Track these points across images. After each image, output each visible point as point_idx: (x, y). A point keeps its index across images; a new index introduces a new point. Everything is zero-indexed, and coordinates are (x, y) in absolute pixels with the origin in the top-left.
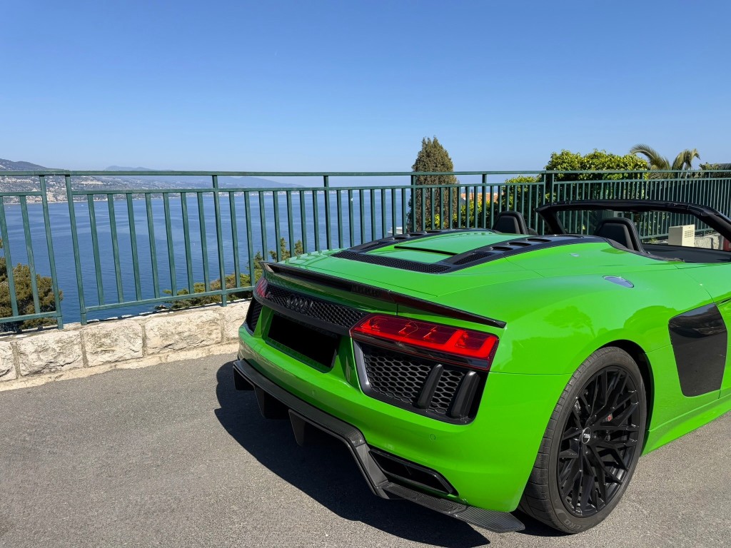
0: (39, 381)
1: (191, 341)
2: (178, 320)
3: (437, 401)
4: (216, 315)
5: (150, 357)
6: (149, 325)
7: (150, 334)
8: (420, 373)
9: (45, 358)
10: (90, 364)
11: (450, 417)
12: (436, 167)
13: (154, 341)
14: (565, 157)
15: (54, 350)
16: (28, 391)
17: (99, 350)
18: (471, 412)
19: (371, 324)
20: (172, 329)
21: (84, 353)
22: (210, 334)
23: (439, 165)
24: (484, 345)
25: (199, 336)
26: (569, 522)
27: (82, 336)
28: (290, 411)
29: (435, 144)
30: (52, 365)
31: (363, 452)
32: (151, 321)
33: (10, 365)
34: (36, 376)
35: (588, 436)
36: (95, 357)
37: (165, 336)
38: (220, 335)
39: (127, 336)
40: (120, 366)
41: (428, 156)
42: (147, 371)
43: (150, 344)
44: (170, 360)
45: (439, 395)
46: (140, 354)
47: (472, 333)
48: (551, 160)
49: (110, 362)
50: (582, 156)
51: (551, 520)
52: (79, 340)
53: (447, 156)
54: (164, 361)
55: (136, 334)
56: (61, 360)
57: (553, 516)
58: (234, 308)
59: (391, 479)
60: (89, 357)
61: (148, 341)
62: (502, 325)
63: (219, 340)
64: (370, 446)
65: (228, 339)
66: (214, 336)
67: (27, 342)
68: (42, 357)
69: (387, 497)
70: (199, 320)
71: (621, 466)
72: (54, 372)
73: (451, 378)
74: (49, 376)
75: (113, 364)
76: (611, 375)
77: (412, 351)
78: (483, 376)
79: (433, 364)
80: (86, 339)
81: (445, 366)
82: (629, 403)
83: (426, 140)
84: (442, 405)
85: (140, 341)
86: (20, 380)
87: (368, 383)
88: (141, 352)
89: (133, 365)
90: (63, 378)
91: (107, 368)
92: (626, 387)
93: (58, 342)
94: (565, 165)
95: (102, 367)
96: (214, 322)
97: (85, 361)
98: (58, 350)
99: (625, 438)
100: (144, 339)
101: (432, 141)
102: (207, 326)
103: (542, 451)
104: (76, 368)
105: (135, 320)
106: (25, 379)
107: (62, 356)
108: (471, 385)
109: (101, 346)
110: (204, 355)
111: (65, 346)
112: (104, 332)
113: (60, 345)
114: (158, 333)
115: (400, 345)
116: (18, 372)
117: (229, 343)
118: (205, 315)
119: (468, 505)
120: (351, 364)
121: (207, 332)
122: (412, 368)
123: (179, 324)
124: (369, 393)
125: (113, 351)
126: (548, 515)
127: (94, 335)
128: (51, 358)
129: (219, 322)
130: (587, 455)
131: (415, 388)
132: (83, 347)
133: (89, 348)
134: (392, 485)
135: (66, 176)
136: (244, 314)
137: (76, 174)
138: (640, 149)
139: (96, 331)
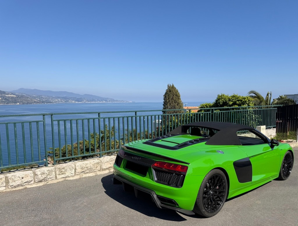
0: (41, 184)
1: (91, 170)
2: (86, 163)
3: (174, 183)
4: (99, 161)
5: (77, 176)
6: (77, 165)
7: (77, 168)
8: (170, 176)
9: (44, 176)
10: (58, 178)
11: (177, 186)
12: (173, 96)
13: (79, 170)
14: (223, 96)
15: (46, 173)
16: (39, 188)
17: (61, 173)
18: (182, 185)
19: (157, 164)
20: (84, 166)
21: (56, 174)
22: (97, 168)
23: (175, 96)
24: (185, 169)
25: (93, 168)
26: (206, 214)
27: (55, 169)
28: (135, 188)
29: (173, 87)
30: (45, 179)
31: (155, 196)
32: (77, 163)
33: (32, 179)
34: (40, 183)
35: (212, 192)
36: (59, 176)
37: (82, 168)
38: (100, 168)
39: (70, 169)
40: (67, 179)
41: (170, 91)
42: (76, 180)
43: (77, 171)
44: (83, 177)
45: (174, 181)
46: (73, 175)
47: (182, 166)
48: (217, 97)
49: (64, 177)
50: (229, 96)
51: (201, 213)
52: (54, 170)
53: (178, 92)
54: (81, 177)
55: (73, 168)
56: (49, 177)
57: (202, 212)
58: (105, 158)
59: (162, 203)
60: (57, 176)
61: (76, 170)
62: (189, 164)
63: (100, 169)
64: (157, 195)
65: (103, 169)
66: (98, 168)
67: (38, 171)
69: (161, 208)
70: (94, 163)
71: (221, 201)
72: (46, 181)
73: (177, 177)
74: (44, 182)
75: (65, 178)
76: (217, 176)
77: (167, 170)
78: (184, 176)
79: (173, 174)
80: (57, 170)
81: (176, 174)
82: (222, 183)
83: (169, 85)
84: (175, 184)
85: (74, 170)
86: (35, 184)
87: (156, 179)
88: (74, 174)
89: (71, 178)
90: (48, 183)
91: (63, 179)
92: (221, 179)
93: (48, 171)
94: (223, 100)
95: (61, 179)
96: (98, 163)
97: (56, 177)
98: (48, 173)
99: (222, 193)
100: (75, 169)
101: (172, 85)
102: (96, 165)
103: (198, 195)
104: (53, 180)
105: (72, 163)
106: (37, 184)
107: (49, 175)
108: (182, 178)
109: (61, 172)
110: (94, 175)
111: (50, 172)
112: (63, 167)
113: (48, 172)
114: (80, 167)
115: (164, 169)
116: (35, 181)
117: (103, 171)
118: (95, 161)
119: (181, 208)
120: (152, 174)
121: (95, 167)
122: (168, 175)
123: (87, 164)
124: (157, 182)
125: (65, 174)
126: (201, 211)
127: (59, 168)
128: (45, 176)
129: (100, 163)
130: (212, 198)
131: (169, 179)
133: (57, 173)
134: (162, 205)
135: (51, 115)
136: (108, 160)
137: (55, 114)
138: (252, 92)
139: (60, 167)
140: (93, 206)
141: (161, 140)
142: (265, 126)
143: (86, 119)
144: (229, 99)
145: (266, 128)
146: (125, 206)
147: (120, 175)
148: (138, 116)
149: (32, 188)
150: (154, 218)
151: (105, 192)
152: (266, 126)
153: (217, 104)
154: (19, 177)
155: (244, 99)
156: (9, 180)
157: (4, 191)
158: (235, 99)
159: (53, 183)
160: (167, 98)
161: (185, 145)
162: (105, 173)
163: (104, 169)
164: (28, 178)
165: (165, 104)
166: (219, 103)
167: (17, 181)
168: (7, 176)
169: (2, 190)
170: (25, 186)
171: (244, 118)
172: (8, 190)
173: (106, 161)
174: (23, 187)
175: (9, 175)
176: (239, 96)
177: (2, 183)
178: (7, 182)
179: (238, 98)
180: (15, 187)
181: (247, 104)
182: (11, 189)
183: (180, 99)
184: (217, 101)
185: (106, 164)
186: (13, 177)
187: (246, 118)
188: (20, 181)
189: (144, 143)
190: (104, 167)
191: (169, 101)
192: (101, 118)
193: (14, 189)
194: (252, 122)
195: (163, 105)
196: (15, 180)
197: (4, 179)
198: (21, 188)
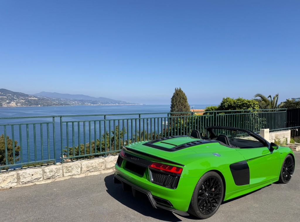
0: (49, 181)
1: (95, 169)
2: (92, 162)
3: (169, 184)
4: (104, 160)
5: (83, 174)
6: (83, 164)
7: (83, 167)
8: (165, 177)
9: (52, 174)
10: (65, 176)
11: (172, 187)
12: (181, 99)
13: (84, 169)
14: (228, 99)
15: (54, 171)
16: (47, 184)
17: (68, 171)
18: (176, 186)
19: (154, 165)
20: (90, 165)
21: (63, 172)
22: (101, 167)
24: (180, 170)
25: (98, 167)
26: (201, 215)
27: (63, 167)
28: (132, 187)
30: (53, 176)
31: (151, 197)
32: (84, 162)
33: (42, 176)
34: (48, 179)
35: (207, 194)
36: (66, 174)
37: (88, 167)
39: (76, 167)
40: (74, 177)
41: (177, 95)
42: (82, 178)
43: (83, 170)
44: (89, 175)
46: (80, 173)
47: (177, 167)
48: (223, 100)
49: (70, 175)
50: (234, 99)
51: (196, 214)
52: (62, 168)
53: (185, 95)
54: (87, 175)
55: (79, 167)
56: (56, 174)
57: (197, 213)
58: (109, 158)
59: (158, 204)
60: (64, 174)
61: (82, 169)
62: (183, 166)
63: (104, 168)
64: (153, 195)
65: (107, 168)
66: (102, 167)
67: (47, 169)
68: (51, 174)
69: (156, 208)
70: (98, 162)
71: (216, 203)
72: (54, 178)
73: (172, 178)
74: (52, 179)
75: (71, 176)
76: (212, 179)
77: (164, 172)
78: (179, 177)
79: (168, 175)
80: (64, 168)
81: (171, 175)
82: (218, 186)
83: (177, 89)
84: (170, 185)
87: (152, 180)
88: (80, 172)
89: (77, 177)
90: (56, 180)
91: (69, 177)
92: (217, 181)
93: (56, 169)
94: (228, 103)
95: (68, 177)
96: (103, 163)
97: (63, 175)
98: (55, 171)
99: (218, 195)
100: (81, 168)
101: (179, 89)
102: (101, 164)
103: (193, 196)
104: (60, 177)
105: (78, 162)
106: (45, 180)
108: (177, 179)
109: (68, 170)
110: (99, 174)
111: (58, 170)
112: (69, 166)
113: (56, 170)
114: (86, 166)
115: (161, 170)
116: (43, 178)
117: (107, 170)
118: (100, 160)
119: (176, 209)
120: (148, 175)
122: (163, 176)
123: (92, 163)
124: (153, 182)
125: (72, 172)
126: (195, 213)
127: (66, 167)
128: (53, 174)
130: (207, 200)
131: (164, 180)
132: (63, 170)
133: (65, 171)
134: (158, 205)
135: (61, 117)
136: (112, 160)
137: (64, 116)
138: (259, 95)
139: (67, 165)
140: (94, 203)
141: (160, 142)
142: (268, 130)
143: (93, 121)
144: (234, 102)
145: (270, 131)
146: (124, 205)
147: (120, 175)
148: (141, 119)
149: (41, 184)
150: (150, 218)
151: (107, 190)
152: (270, 130)
153: (222, 107)
154: (29, 174)
155: (249, 102)
156: (20, 176)
157: (16, 187)
158: (240, 102)
159: (60, 180)
160: (175, 101)
161: (182, 147)
162: (109, 172)
163: (109, 168)
164: (37, 175)
165: (173, 106)
166: (224, 106)
167: (27, 178)
168: (19, 173)
169: (13, 186)
170: (35, 183)
171: (249, 121)
172: (19, 186)
173: (110, 161)
174: (33, 183)
175: (21, 172)
176: (244, 99)
177: (14, 179)
178: (18, 178)
179: (243, 101)
180: (26, 183)
181: (252, 107)
182: (21, 185)
183: (187, 102)
184: (222, 104)
185: (110, 163)
186: (24, 174)
187: (251, 121)
188: (30, 178)
189: (144, 144)
190: (108, 166)
191: (176, 104)
192: (107, 120)
193: (25, 185)
194: (257, 125)
195: (171, 107)
196: (25, 177)
197: (16, 176)
198: (31, 184)
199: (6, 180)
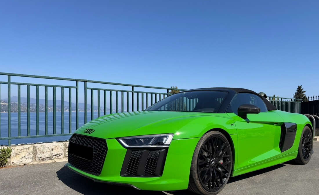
33: (63, 152)
86: (65, 158)
149: (62, 162)
154: (48, 148)
156: (38, 150)
157: (31, 163)
164: (58, 151)
167: (46, 153)
168: (36, 146)
169: (28, 162)
172: (35, 163)
174: (52, 161)
177: (30, 154)
178: (35, 153)
180: (43, 160)
182: (38, 162)
186: (42, 148)
188: (49, 153)
192: (135, 92)
196: (44, 151)
197: (31, 149)
199: (19, 153)
